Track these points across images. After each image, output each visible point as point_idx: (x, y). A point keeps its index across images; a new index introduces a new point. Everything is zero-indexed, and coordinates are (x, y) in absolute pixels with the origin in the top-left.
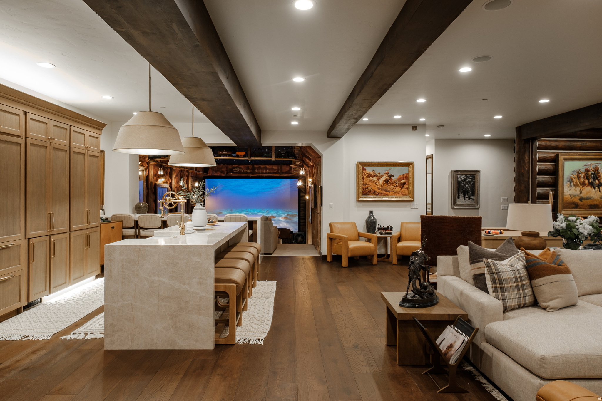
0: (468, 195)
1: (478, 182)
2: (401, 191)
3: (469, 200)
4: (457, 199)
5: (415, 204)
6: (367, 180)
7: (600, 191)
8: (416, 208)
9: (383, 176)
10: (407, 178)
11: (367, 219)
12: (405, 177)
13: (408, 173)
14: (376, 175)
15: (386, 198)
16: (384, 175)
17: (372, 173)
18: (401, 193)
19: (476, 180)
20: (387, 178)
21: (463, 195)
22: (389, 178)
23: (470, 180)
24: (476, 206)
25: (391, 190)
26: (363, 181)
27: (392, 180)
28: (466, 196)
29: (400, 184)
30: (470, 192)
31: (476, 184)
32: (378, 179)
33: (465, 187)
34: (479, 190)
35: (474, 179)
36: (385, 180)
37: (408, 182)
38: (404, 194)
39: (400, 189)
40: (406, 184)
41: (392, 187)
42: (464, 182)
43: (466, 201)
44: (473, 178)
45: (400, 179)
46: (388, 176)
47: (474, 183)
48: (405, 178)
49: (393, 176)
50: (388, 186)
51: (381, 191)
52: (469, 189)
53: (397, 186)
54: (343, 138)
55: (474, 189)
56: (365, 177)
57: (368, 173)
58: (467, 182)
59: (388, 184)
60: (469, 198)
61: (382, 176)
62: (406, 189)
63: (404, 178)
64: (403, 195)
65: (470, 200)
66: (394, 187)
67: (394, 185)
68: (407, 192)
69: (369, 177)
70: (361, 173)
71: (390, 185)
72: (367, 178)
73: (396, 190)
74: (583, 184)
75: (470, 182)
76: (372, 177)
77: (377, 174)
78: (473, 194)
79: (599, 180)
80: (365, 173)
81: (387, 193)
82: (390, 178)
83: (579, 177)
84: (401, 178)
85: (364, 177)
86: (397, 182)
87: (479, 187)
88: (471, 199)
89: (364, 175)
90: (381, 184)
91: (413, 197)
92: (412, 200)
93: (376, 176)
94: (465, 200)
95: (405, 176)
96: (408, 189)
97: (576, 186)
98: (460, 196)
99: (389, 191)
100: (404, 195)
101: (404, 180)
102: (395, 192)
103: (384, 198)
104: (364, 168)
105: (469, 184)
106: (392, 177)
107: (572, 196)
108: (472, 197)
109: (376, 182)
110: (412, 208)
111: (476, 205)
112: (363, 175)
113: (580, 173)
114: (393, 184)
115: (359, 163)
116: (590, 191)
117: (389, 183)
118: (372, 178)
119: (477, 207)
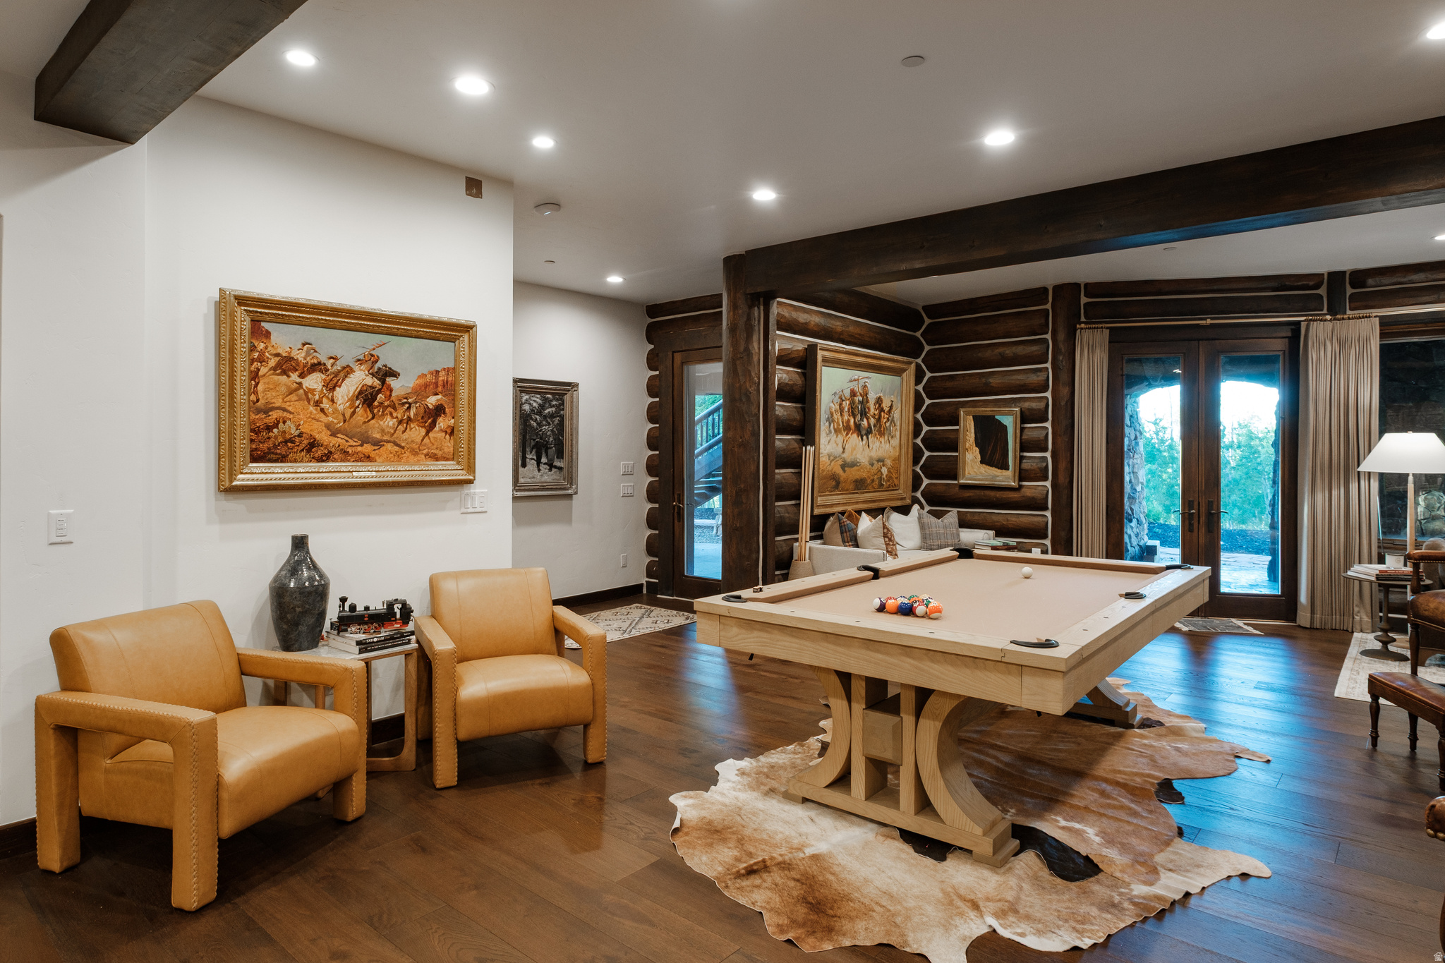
0: (547, 456)
1: (572, 419)
2: (426, 440)
3: (550, 470)
4: (521, 469)
5: (475, 494)
6: (273, 388)
7: (868, 446)
8: (480, 510)
9: (352, 371)
10: (449, 389)
11: (277, 579)
12: (440, 383)
13: (451, 365)
14: (317, 367)
15: (363, 473)
16: (356, 367)
17: (300, 356)
18: (425, 452)
19: (567, 412)
20: (370, 381)
21: (535, 457)
22: (377, 383)
23: (554, 409)
24: (567, 489)
25: (385, 438)
26: (256, 393)
27: (391, 391)
28: (544, 460)
29: (422, 410)
30: (552, 448)
31: (567, 423)
32: (326, 385)
33: (541, 431)
34: (574, 442)
35: (563, 410)
36: (360, 393)
37: (454, 407)
38: (439, 453)
39: (423, 431)
40: (444, 413)
41: (390, 422)
42: (538, 417)
43: (542, 475)
44: (560, 405)
45: (422, 390)
46: (372, 374)
47: (562, 417)
48: (440, 389)
49: (394, 374)
50: (373, 418)
51: (340, 440)
52: (551, 439)
53: (409, 419)
54: (144, 141)
55: (563, 437)
56: (263, 371)
57: (280, 351)
58: (545, 417)
59: (372, 412)
60: (551, 466)
61: (348, 373)
62: (446, 432)
63: (436, 385)
64: (435, 458)
65: (554, 470)
66: (400, 422)
67: (400, 417)
68: (448, 445)
69: (284, 373)
70: (242, 347)
71: (383, 415)
72: (276, 378)
73: (405, 436)
74: (847, 428)
75: (552, 416)
76: (302, 376)
77: (323, 359)
78: (560, 455)
79: (868, 419)
80: (262, 353)
81: (367, 448)
82: (383, 382)
83: (841, 410)
84: (426, 386)
85: (261, 373)
86: (410, 404)
87: (574, 431)
88: (556, 467)
89: (261, 360)
90: (341, 408)
91: (471, 468)
92: (471, 478)
93: (321, 371)
94: (539, 470)
95: (442, 377)
96: (451, 432)
97: (837, 431)
98: (528, 460)
99: (378, 444)
100: (437, 460)
101: (439, 397)
102: (403, 448)
103: (355, 474)
104: (259, 327)
105: (549, 424)
106: (389, 380)
107: (832, 458)
108: (557, 463)
109: (317, 397)
110: (465, 510)
111: (568, 486)
112: (252, 361)
113: (843, 398)
114: (395, 409)
115: (236, 298)
116: (856, 445)
117: (376, 403)
118: (299, 380)
119: (570, 492)
